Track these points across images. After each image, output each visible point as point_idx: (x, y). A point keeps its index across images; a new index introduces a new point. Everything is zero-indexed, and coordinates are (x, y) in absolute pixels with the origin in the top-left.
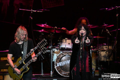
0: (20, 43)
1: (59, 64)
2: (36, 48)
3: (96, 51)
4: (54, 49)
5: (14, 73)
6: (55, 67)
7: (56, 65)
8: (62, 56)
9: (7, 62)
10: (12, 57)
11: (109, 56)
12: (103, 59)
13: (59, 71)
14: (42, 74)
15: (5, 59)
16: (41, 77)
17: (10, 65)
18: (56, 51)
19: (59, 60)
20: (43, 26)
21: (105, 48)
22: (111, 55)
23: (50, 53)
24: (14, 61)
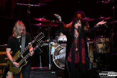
0: (18, 37)
1: (57, 57)
2: (33, 41)
3: (94, 43)
4: (51, 43)
5: (13, 67)
6: (54, 60)
7: (55, 58)
8: (60, 49)
9: (6, 56)
10: (11, 51)
11: (106, 48)
12: (100, 51)
13: (57, 64)
14: (41, 67)
15: (4, 53)
16: (40, 70)
17: (9, 59)
18: (54, 44)
19: (57, 53)
20: (40, 20)
21: (102, 40)
22: (108, 47)
23: (48, 46)
24: (13, 55)
